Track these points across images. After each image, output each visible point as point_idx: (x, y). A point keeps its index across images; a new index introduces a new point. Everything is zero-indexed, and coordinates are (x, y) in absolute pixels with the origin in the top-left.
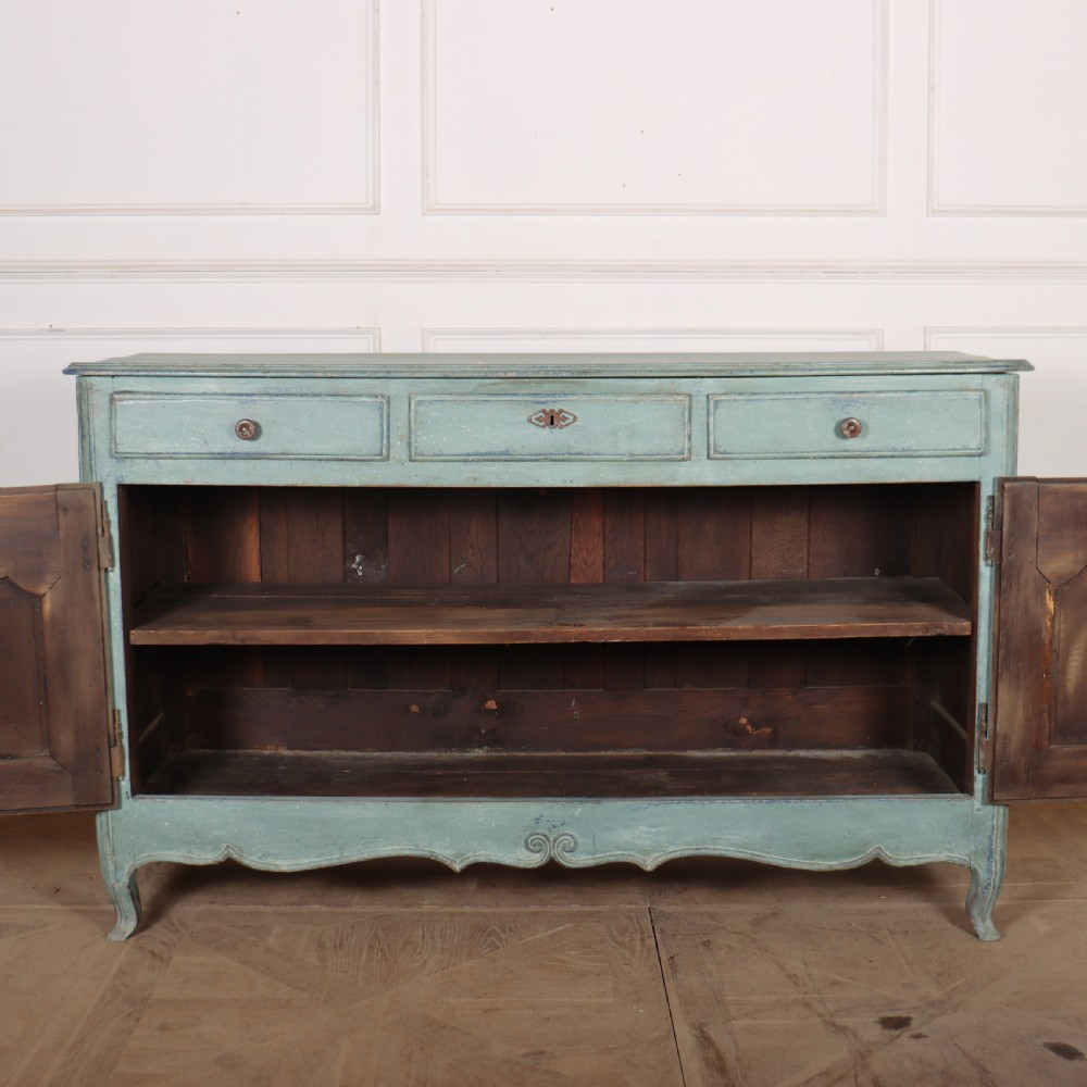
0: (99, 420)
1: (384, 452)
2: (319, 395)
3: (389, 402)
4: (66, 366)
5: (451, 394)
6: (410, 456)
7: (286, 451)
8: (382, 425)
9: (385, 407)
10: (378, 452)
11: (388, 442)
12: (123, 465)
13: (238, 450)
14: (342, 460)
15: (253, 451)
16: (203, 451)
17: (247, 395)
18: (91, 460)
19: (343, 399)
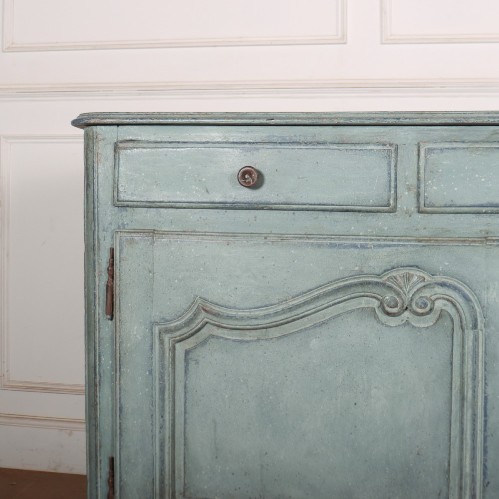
0: (103, 169)
1: (392, 202)
2: (324, 143)
3: (396, 150)
4: (75, 117)
5: (463, 142)
6: (419, 207)
7: (289, 201)
8: (389, 174)
9: (393, 155)
10: (385, 203)
11: (396, 192)
12: (124, 213)
13: (240, 199)
14: (347, 211)
15: (255, 201)
16: (205, 200)
17: (250, 143)
18: (94, 208)
19: (349, 147)
